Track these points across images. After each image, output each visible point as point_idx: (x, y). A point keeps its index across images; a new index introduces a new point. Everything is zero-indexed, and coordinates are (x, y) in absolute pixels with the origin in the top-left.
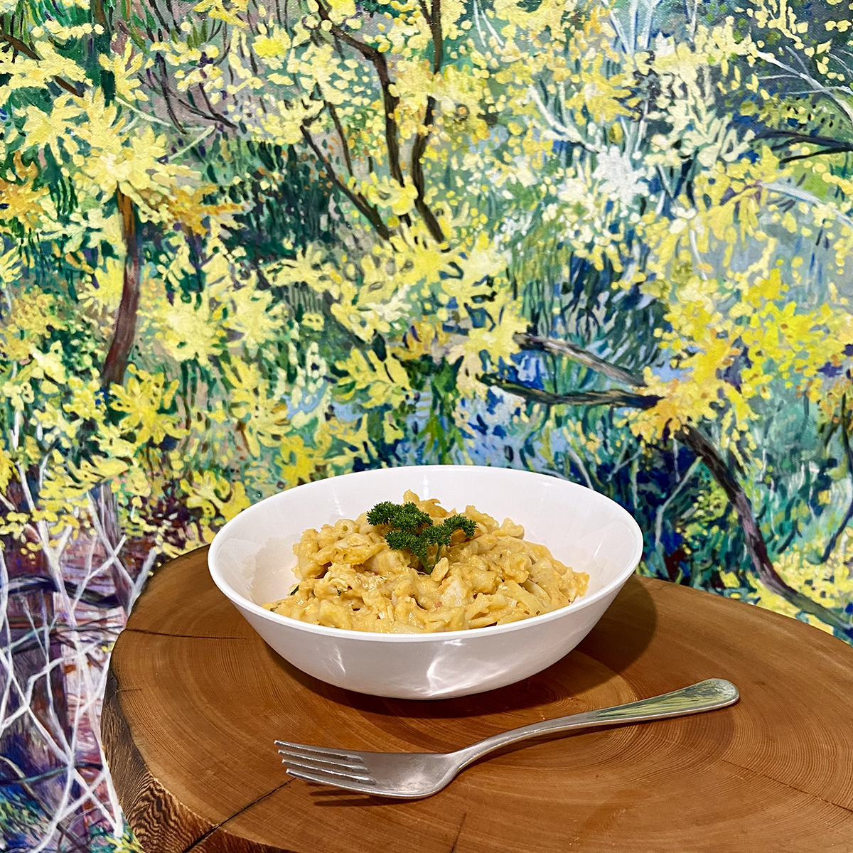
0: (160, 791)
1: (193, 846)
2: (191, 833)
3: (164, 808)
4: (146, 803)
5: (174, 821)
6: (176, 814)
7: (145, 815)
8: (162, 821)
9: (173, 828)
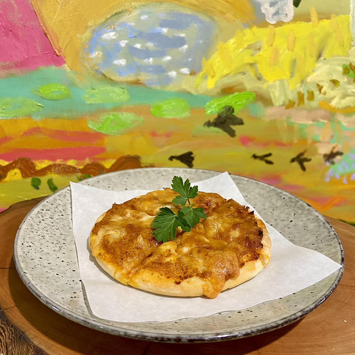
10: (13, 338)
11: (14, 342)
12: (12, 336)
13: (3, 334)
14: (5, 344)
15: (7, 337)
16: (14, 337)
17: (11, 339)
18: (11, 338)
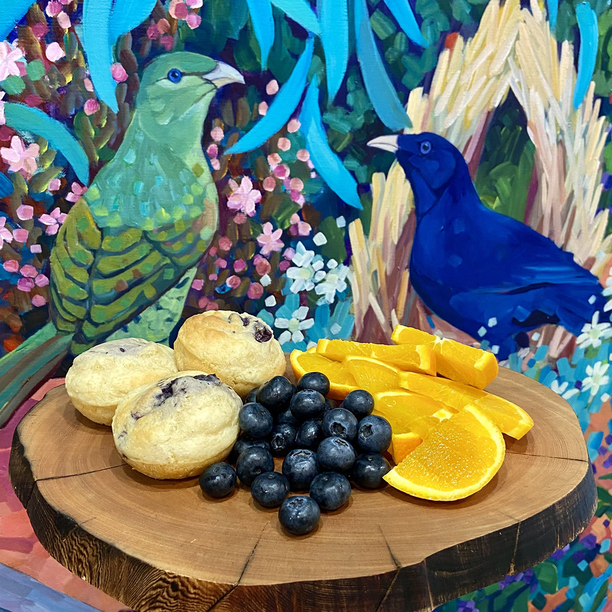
0: (175, 577)
1: (216, 604)
2: (213, 596)
3: (180, 587)
4: (159, 590)
5: (195, 593)
6: (195, 588)
7: (160, 598)
8: (181, 597)
9: (194, 598)
10: (98, 554)
11: (101, 559)
12: (97, 552)
13: (85, 552)
14: (88, 564)
15: (90, 554)
16: (100, 553)
17: (97, 556)
18: (95, 554)
